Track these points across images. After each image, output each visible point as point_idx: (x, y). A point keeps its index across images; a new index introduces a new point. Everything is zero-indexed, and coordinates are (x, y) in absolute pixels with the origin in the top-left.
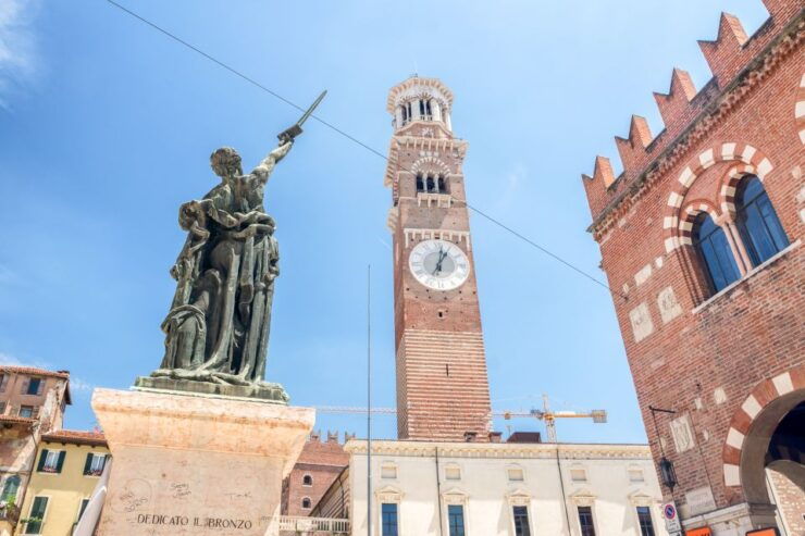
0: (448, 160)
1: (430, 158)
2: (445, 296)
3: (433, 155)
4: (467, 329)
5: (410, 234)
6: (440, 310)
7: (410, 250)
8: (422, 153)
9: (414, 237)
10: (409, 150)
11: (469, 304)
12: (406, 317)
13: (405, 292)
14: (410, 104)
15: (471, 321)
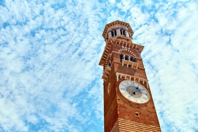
0: (135, 52)
1: (126, 50)
2: (138, 106)
3: (127, 49)
4: (152, 124)
5: (119, 76)
6: (137, 113)
7: (119, 83)
8: (123, 47)
9: (121, 78)
10: (116, 44)
11: (151, 113)
12: (118, 113)
13: (118, 100)
14: (115, 31)
15: (153, 121)
